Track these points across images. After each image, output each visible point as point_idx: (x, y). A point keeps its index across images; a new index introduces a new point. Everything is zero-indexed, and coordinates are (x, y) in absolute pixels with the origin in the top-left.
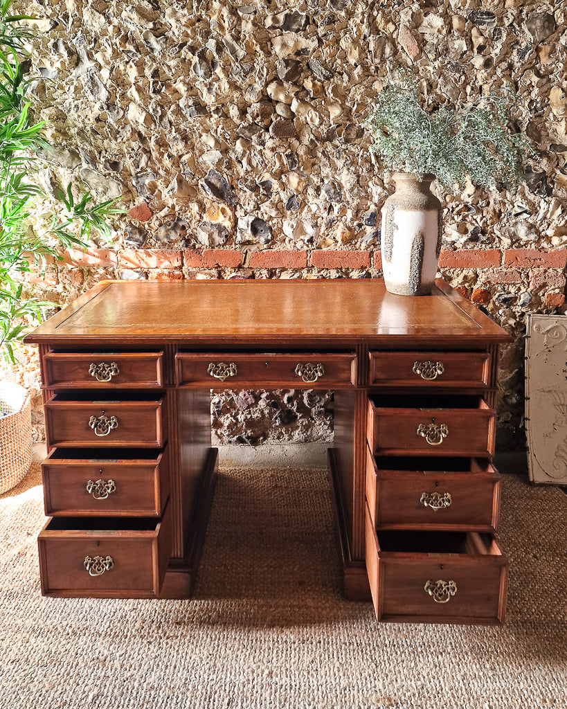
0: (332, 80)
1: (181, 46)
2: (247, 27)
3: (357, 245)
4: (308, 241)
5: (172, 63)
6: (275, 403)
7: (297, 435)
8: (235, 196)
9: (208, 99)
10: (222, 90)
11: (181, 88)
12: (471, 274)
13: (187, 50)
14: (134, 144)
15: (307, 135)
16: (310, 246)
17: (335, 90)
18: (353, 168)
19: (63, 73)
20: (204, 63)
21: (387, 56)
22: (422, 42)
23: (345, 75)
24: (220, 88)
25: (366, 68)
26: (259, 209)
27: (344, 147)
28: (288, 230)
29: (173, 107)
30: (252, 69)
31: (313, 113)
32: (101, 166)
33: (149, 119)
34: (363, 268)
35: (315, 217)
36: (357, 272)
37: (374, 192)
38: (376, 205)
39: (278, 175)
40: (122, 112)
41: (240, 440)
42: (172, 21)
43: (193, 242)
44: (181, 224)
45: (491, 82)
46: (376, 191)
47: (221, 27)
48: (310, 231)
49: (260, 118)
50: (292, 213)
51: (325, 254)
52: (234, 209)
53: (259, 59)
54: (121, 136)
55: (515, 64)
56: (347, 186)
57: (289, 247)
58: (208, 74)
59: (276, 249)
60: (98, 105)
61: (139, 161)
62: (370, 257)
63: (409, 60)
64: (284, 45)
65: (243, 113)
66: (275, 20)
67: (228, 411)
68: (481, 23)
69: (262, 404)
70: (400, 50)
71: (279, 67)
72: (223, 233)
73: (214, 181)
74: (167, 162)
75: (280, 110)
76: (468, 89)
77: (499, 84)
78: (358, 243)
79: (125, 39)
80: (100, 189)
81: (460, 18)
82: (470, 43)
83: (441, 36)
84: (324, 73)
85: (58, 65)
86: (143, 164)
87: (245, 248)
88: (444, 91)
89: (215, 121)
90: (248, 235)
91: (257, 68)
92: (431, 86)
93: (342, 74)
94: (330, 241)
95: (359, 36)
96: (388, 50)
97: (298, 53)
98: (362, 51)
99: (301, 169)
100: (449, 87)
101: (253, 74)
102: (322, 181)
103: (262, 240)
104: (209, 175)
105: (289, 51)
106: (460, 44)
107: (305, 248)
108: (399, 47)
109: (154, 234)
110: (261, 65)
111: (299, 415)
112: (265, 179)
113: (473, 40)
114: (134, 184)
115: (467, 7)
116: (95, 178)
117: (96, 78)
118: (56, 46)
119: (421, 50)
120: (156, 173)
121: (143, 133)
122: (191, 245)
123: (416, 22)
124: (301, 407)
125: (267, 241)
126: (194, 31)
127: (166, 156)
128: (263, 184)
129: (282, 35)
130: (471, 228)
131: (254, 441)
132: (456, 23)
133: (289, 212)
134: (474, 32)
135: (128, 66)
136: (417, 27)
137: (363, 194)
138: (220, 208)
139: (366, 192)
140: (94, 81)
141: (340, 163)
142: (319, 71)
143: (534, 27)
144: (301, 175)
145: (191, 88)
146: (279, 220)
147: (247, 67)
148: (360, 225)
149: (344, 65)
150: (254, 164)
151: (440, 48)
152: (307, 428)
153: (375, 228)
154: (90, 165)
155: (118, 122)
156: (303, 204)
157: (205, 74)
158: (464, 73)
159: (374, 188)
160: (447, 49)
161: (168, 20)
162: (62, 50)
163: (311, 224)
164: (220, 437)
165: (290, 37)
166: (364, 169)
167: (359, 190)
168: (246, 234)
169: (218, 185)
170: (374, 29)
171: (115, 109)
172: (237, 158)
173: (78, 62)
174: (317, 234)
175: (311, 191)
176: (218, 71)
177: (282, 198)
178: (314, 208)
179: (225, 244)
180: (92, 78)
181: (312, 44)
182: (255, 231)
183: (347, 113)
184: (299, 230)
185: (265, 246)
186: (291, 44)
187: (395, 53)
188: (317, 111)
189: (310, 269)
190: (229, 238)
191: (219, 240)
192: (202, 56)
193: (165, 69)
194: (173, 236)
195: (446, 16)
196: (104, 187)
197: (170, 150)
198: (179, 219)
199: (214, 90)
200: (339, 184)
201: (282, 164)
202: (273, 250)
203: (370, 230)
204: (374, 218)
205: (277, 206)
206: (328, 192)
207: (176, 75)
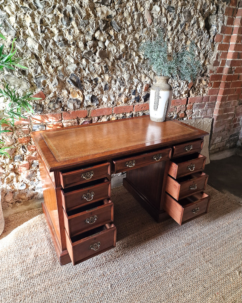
0: (121, 31)
1: (54, 7)
3: (129, 103)
4: (112, 103)
5: (50, 16)
8: (83, 85)
9: (69, 38)
10: (76, 33)
11: (56, 32)
13: (57, 10)
14: (33, 61)
15: (111, 57)
16: (113, 105)
17: (122, 37)
18: (128, 72)
20: (66, 18)
21: (141, 22)
22: (152, 17)
23: (126, 30)
24: (74, 32)
25: (134, 27)
26: (93, 91)
27: (125, 62)
28: (105, 99)
29: (51, 41)
30: (89, 23)
31: (114, 47)
32: (16, 73)
33: (40, 47)
34: (131, 112)
35: (114, 93)
36: (129, 114)
38: (135, 87)
39: (100, 76)
40: (24, 43)
44: (59, 100)
45: (172, 37)
46: (135, 81)
48: (113, 99)
49: (93, 48)
50: (106, 92)
51: (118, 108)
52: (83, 92)
53: (92, 18)
54: (25, 56)
55: (179, 30)
56: (126, 79)
57: (105, 106)
58: (68, 24)
60: (9, 38)
61: (37, 70)
62: (133, 107)
63: (148, 25)
64: (102, 13)
65: (85, 45)
68: (171, 12)
70: (145, 20)
71: (100, 23)
72: (79, 103)
73: (73, 79)
74: (51, 70)
75: (100, 45)
77: (174, 38)
80: (17, 86)
81: (165, 8)
82: (167, 20)
83: (159, 16)
84: (118, 28)
86: (39, 71)
87: (88, 109)
89: (73, 49)
90: (90, 103)
91: (91, 23)
92: (154, 37)
93: (124, 29)
94: (120, 102)
95: (131, 12)
96: (141, 20)
97: (108, 17)
98: (132, 19)
99: (110, 72)
101: (89, 26)
102: (117, 77)
103: (95, 104)
104: (71, 76)
105: (105, 15)
106: (164, 20)
107: (112, 106)
108: (145, 19)
109: (47, 106)
110: (93, 22)
112: (95, 77)
113: (168, 18)
114: (35, 82)
115: (167, 4)
116: (13, 79)
117: (7, 22)
119: (152, 21)
120: (46, 76)
121: (37, 55)
122: (65, 109)
123: (151, 8)
125: (97, 105)
127: (50, 67)
128: (94, 79)
129: (100, 7)
132: (163, 9)
133: (105, 92)
134: (168, 15)
135: (26, 16)
136: (151, 10)
137: (132, 82)
138: (77, 91)
140: (6, 24)
141: (123, 70)
142: (116, 27)
143: (185, 15)
144: (109, 75)
145: (60, 31)
146: (101, 95)
147: (86, 22)
148: (130, 95)
149: (126, 25)
150: (91, 70)
151: (158, 21)
153: (135, 96)
154: (10, 73)
155: (23, 48)
156: (110, 88)
157: (67, 24)
158: (165, 32)
159: (135, 80)
160: (160, 22)
163: (113, 96)
165: (104, 9)
166: (132, 72)
167: (130, 81)
168: (88, 103)
169: (75, 81)
171: (20, 41)
172: (83, 68)
174: (115, 100)
175: (113, 82)
176: (73, 23)
177: (102, 85)
178: (114, 89)
179: (80, 108)
180: (4, 22)
181: (114, 14)
182: (92, 101)
183: (126, 47)
184: (109, 99)
185: (96, 107)
186: (105, 12)
187: (144, 21)
188: (115, 46)
189: (113, 115)
190: (82, 105)
191: (77, 106)
192: (65, 14)
193: (46, 19)
194: (57, 106)
195: (160, 7)
196: (19, 84)
197: (52, 64)
198: (59, 98)
199: (72, 33)
200: (124, 79)
201: (102, 70)
202: (100, 108)
203: (133, 97)
204: (135, 92)
205: (101, 89)
206: (119, 82)
207: (52, 23)
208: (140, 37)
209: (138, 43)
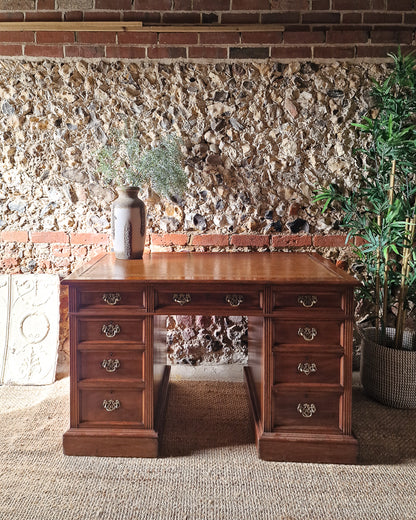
0: (244, 130)
1: (153, 111)
2: (193, 100)
3: (261, 232)
4: (230, 228)
5: (147, 121)
6: (208, 337)
7: (223, 359)
8: (184, 200)
10: (177, 136)
11: (152, 136)
12: (335, 251)
13: (156, 113)
14: (122, 169)
15: (229, 164)
16: (231, 231)
17: (246, 136)
18: (257, 184)
19: (81, 127)
20: (166, 120)
21: (278, 116)
22: (299, 108)
23: (252, 127)
25: (265, 124)
26: (198, 208)
27: (251, 170)
28: (217, 222)
29: (147, 147)
30: (196, 124)
31: (233, 150)
32: (101, 182)
34: (264, 246)
35: (234, 214)
36: (261, 249)
38: (273, 206)
39: (210, 188)
41: (185, 362)
42: (148, 97)
43: (157, 229)
44: (149, 218)
45: (342, 131)
46: (272, 198)
47: (177, 100)
48: (231, 222)
49: (200, 153)
50: (219, 211)
51: (241, 237)
52: (183, 209)
53: (200, 118)
55: (357, 121)
56: (254, 195)
57: (218, 232)
58: (168, 127)
59: (209, 233)
60: (101, 146)
62: (269, 239)
63: (291, 118)
64: (215, 110)
65: (189, 150)
66: (210, 95)
67: (177, 341)
68: (335, 97)
69: (200, 336)
70: (286, 113)
71: (212, 123)
72: (176, 223)
75: (212, 148)
76: (329, 136)
77: (347, 132)
78: (262, 230)
79: (119, 106)
80: (100, 196)
81: (322, 94)
82: (329, 109)
83: (311, 105)
84: (239, 126)
85: (78, 122)
87: (190, 233)
88: (313, 136)
90: (192, 225)
91: (199, 123)
92: (306, 134)
93: (250, 127)
94: (243, 229)
95: (260, 105)
96: (278, 113)
97: (223, 115)
98: (263, 113)
99: (225, 184)
100: (316, 134)
101: (196, 127)
102: (238, 191)
103: (201, 227)
105: (219, 113)
106: (322, 109)
107: (228, 233)
108: (285, 111)
110: (201, 121)
111: (224, 345)
112: (202, 190)
113: (331, 107)
115: (326, 87)
116: (97, 189)
117: (101, 129)
118: (77, 110)
119: (299, 113)
121: (128, 162)
122: (156, 231)
123: (295, 96)
124: (226, 340)
125: (204, 229)
126: (160, 102)
128: (201, 193)
129: (213, 104)
130: (334, 221)
131: (194, 363)
132: (319, 96)
133: (217, 211)
134: (331, 102)
135: (120, 122)
136: (296, 99)
137: (264, 200)
138: (175, 207)
139: (266, 198)
140: (100, 131)
141: (249, 180)
142: (236, 126)
143: (368, 99)
144: (225, 187)
145: (158, 135)
146: (211, 215)
147: (192, 122)
148: (262, 219)
149: (252, 121)
150: (196, 180)
151: (310, 111)
152: (230, 353)
153: (272, 220)
154: (95, 182)
155: (113, 155)
156: (226, 205)
158: (325, 126)
159: (271, 196)
160: (315, 112)
161: (145, 95)
162: (81, 113)
163: (231, 218)
164: (171, 359)
165: (219, 106)
166: (265, 184)
168: (190, 224)
169: (173, 194)
170: (270, 100)
173: (90, 121)
174: (235, 224)
175: (231, 197)
176: (175, 125)
177: (213, 201)
178: (233, 208)
179: (177, 230)
180: (98, 130)
181: (232, 109)
182: (196, 222)
183: (254, 150)
184: (224, 221)
185: (203, 231)
186: (219, 109)
187: (283, 114)
188: (235, 149)
189: (231, 247)
190: (180, 227)
191: (173, 228)
192: (165, 117)
193: (143, 124)
195: (314, 93)
196: (103, 195)
198: (148, 215)
200: (249, 193)
201: (213, 181)
202: (207, 234)
203: (269, 222)
204: (272, 215)
205: (210, 207)
206: (242, 198)
207: (149, 127)
208: (277, 136)
209: (274, 144)
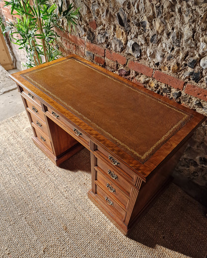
4: (156, 64)
8: (129, 26)
16: (156, 67)
26: (137, 38)
28: (149, 54)
34: (178, 89)
35: (164, 51)
36: (175, 90)
37: (201, 46)
38: (199, 55)
39: (150, 19)
43: (110, 47)
44: (107, 35)
48: (158, 58)
51: (162, 74)
52: (127, 34)
56: (185, 38)
59: (141, 62)
62: (184, 85)
72: (121, 46)
73: (121, 15)
78: (181, 75)
80: (81, 9)
87: (129, 57)
90: (130, 51)
94: (167, 68)
99: (163, 18)
102: (173, 29)
103: (136, 56)
104: (120, 10)
107: (154, 67)
109: (97, 37)
112: (144, 20)
114: (92, 8)
120: (99, 4)
125: (138, 57)
128: (142, 23)
133: (151, 44)
137: (193, 46)
138: (122, 31)
139: (196, 45)
144: (162, 22)
146: (146, 47)
148: (185, 65)
150: (140, 8)
153: (193, 70)
156: (159, 41)
159: (202, 44)
163: (161, 54)
167: (191, 42)
169: (123, 18)
172: (133, 3)
174: (162, 62)
175: (165, 34)
177: (150, 34)
178: (164, 45)
179: (121, 52)
182: (133, 49)
184: (153, 56)
185: (136, 59)
189: (153, 79)
190: (123, 49)
191: (119, 49)
194: (103, 41)
198: (106, 33)
200: (182, 34)
201: (154, 12)
202: (139, 63)
203: (190, 70)
204: (194, 64)
205: (146, 38)
206: (173, 38)
